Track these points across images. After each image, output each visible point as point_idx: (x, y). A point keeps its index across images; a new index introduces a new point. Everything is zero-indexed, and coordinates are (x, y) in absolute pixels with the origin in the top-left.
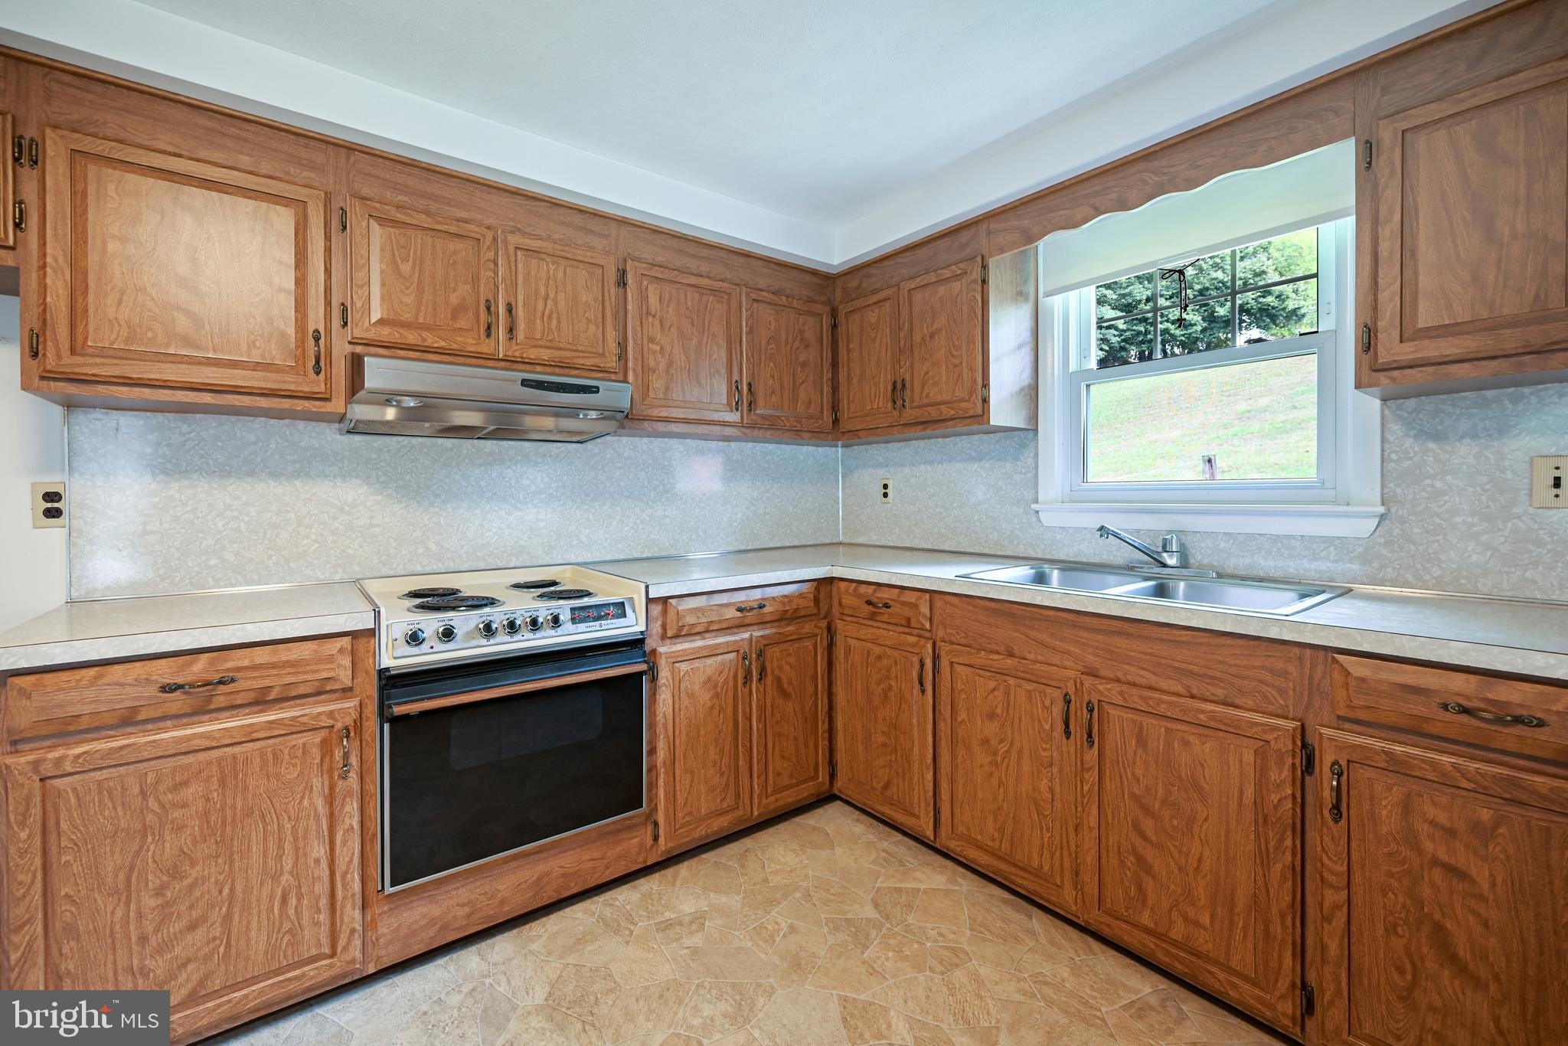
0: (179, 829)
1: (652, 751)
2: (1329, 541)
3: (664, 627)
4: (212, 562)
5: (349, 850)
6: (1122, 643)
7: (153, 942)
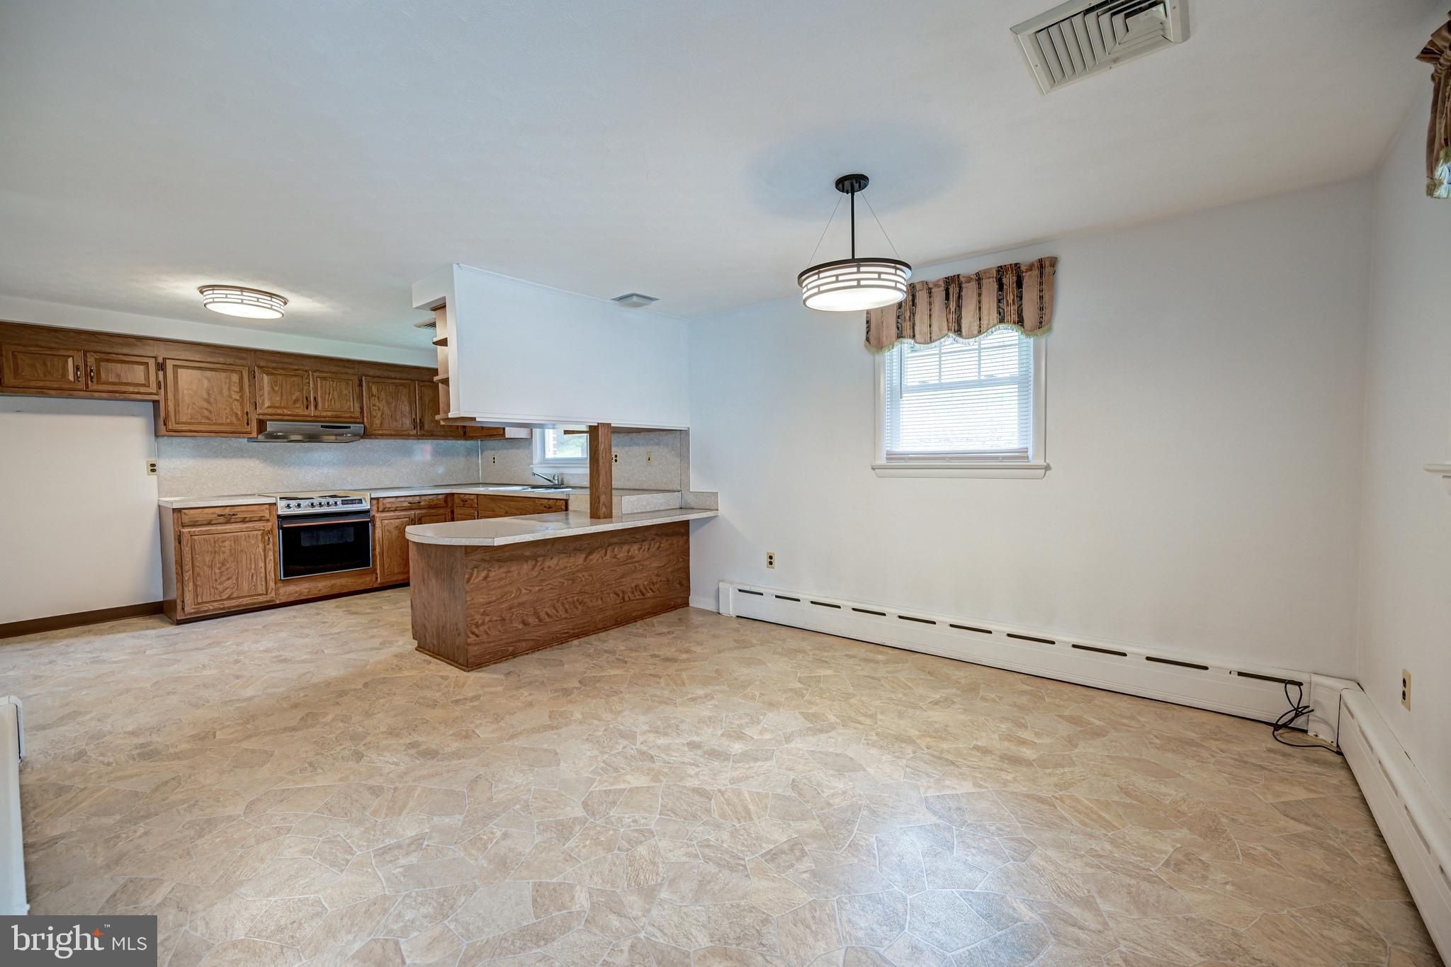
0: (224, 553)
1: (374, 549)
3: (378, 508)
4: (205, 487)
5: (271, 566)
6: (512, 503)
7: (219, 581)
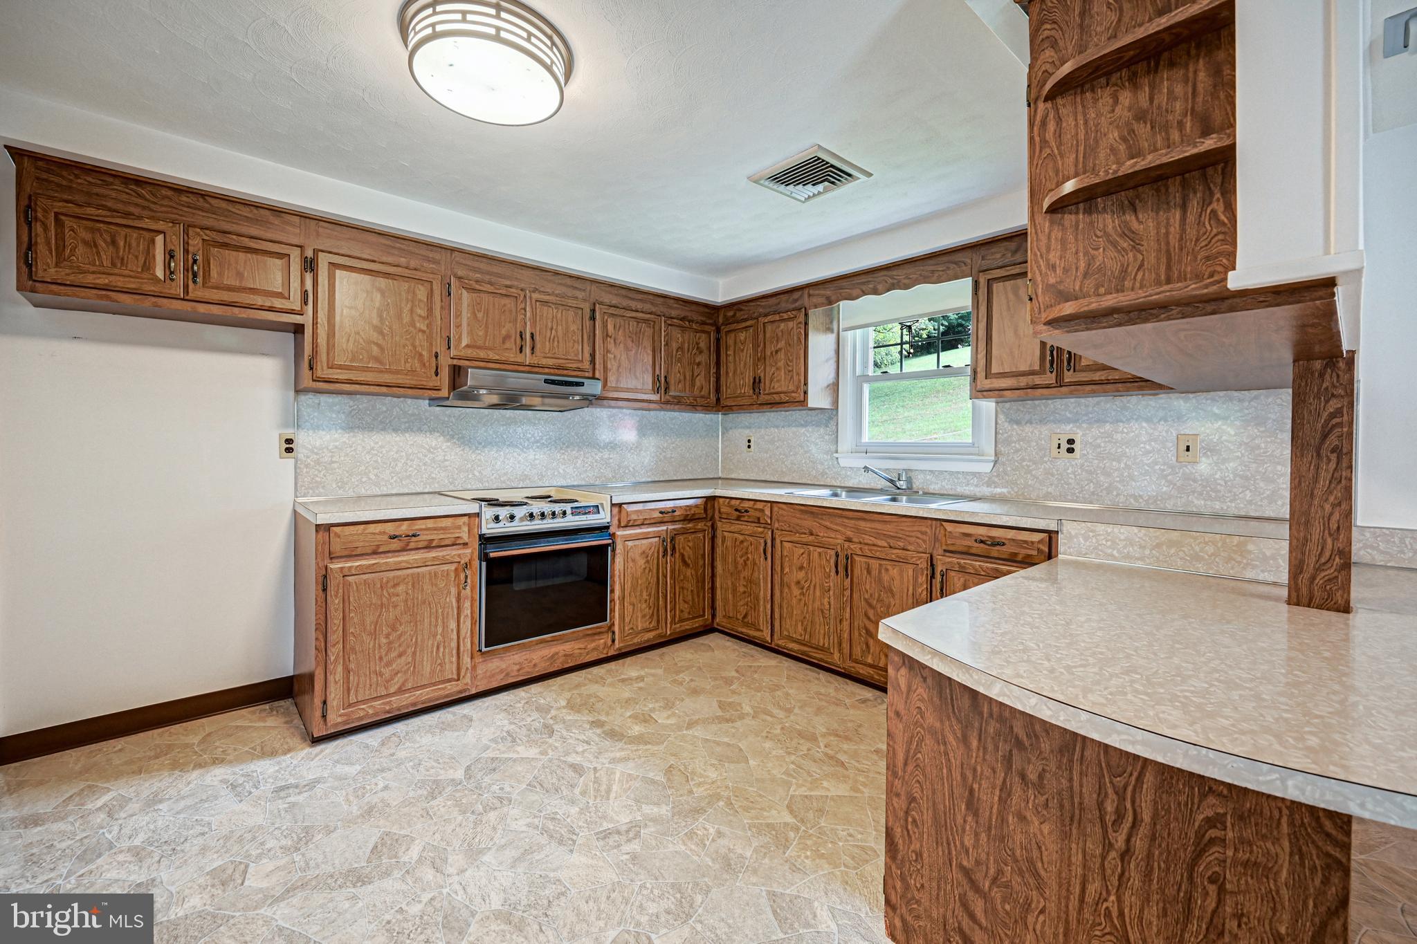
0: (395, 607)
1: (612, 591)
2: (974, 474)
3: (619, 521)
4: (364, 480)
5: (466, 626)
7: (385, 660)
